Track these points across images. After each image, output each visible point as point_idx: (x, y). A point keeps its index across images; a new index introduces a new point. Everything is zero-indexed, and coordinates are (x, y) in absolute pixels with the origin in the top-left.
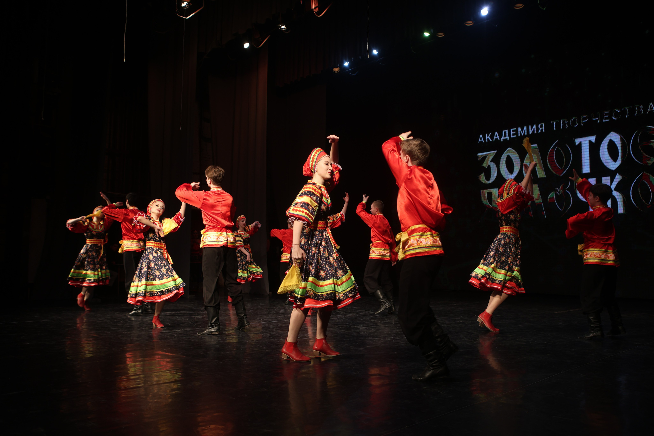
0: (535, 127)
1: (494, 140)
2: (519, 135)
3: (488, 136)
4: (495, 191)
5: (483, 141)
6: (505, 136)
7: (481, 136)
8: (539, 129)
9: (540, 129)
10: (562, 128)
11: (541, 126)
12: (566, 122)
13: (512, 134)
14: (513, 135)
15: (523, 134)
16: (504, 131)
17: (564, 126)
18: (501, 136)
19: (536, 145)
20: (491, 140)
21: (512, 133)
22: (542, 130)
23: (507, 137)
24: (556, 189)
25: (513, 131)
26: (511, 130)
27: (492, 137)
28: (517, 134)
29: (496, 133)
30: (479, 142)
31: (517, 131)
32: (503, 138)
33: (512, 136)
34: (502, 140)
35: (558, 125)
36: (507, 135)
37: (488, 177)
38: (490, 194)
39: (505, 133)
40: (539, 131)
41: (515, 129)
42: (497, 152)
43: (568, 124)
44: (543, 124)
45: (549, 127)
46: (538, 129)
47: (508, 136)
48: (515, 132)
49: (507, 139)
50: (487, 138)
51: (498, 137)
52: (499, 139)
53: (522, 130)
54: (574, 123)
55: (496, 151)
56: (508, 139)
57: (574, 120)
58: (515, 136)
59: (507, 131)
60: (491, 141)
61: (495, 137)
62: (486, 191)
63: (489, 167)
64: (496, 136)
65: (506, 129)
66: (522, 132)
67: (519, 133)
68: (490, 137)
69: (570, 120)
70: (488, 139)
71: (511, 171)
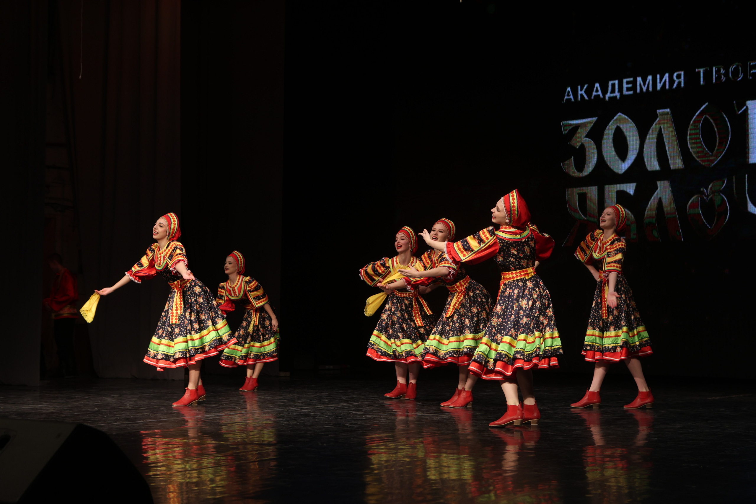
0: (667, 76)
1: (593, 97)
2: (638, 90)
3: (581, 90)
4: (593, 191)
5: (573, 100)
6: (613, 91)
7: (569, 89)
8: (674, 81)
9: (677, 81)
10: (714, 81)
11: (679, 77)
12: (722, 71)
13: (625, 89)
14: (628, 89)
15: (644, 89)
16: (610, 83)
17: (718, 78)
18: (605, 92)
19: (668, 110)
20: (587, 98)
21: (625, 86)
22: (679, 83)
23: (617, 94)
24: (702, 189)
25: (628, 83)
26: (625, 81)
27: (589, 92)
28: (634, 88)
29: (597, 85)
30: (564, 101)
31: (634, 83)
32: (608, 95)
33: (625, 92)
34: (607, 98)
35: (708, 75)
36: (617, 90)
37: (580, 165)
38: (583, 197)
39: (613, 85)
40: (675, 86)
41: (631, 79)
42: (597, 120)
43: (726, 74)
44: (682, 73)
45: (692, 78)
46: (672, 81)
47: (619, 92)
48: (630, 86)
49: (616, 97)
50: (580, 92)
51: (600, 93)
52: (601, 96)
53: (644, 81)
54: (736, 73)
55: (595, 119)
56: (618, 96)
57: (736, 69)
58: (631, 92)
59: (616, 82)
60: (587, 100)
61: (594, 93)
62: (577, 190)
63: (582, 146)
64: (597, 91)
65: (615, 80)
66: (644, 86)
67: (638, 88)
68: (585, 92)
69: (730, 67)
70: (581, 95)
71: (622, 155)
